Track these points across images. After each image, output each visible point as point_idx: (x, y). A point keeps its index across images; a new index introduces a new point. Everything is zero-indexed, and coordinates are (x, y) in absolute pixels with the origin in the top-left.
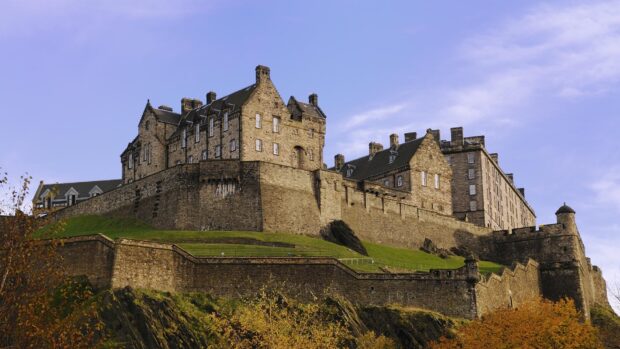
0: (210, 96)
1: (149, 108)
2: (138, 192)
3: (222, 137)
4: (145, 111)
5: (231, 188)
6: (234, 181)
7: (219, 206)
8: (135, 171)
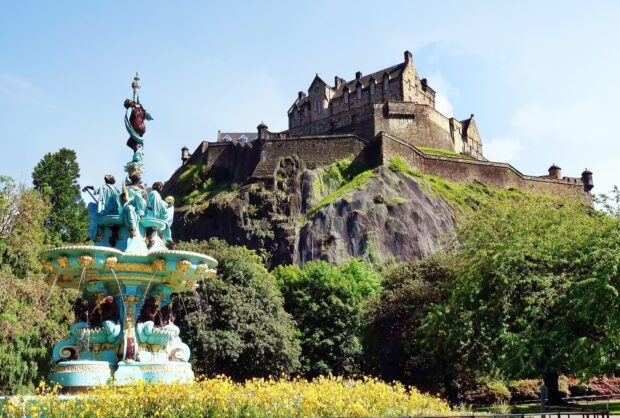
0: (358, 74)
1: (317, 80)
2: (332, 124)
3: (383, 94)
4: (315, 81)
5: (410, 121)
6: (411, 117)
7: (403, 131)
8: (301, 121)
